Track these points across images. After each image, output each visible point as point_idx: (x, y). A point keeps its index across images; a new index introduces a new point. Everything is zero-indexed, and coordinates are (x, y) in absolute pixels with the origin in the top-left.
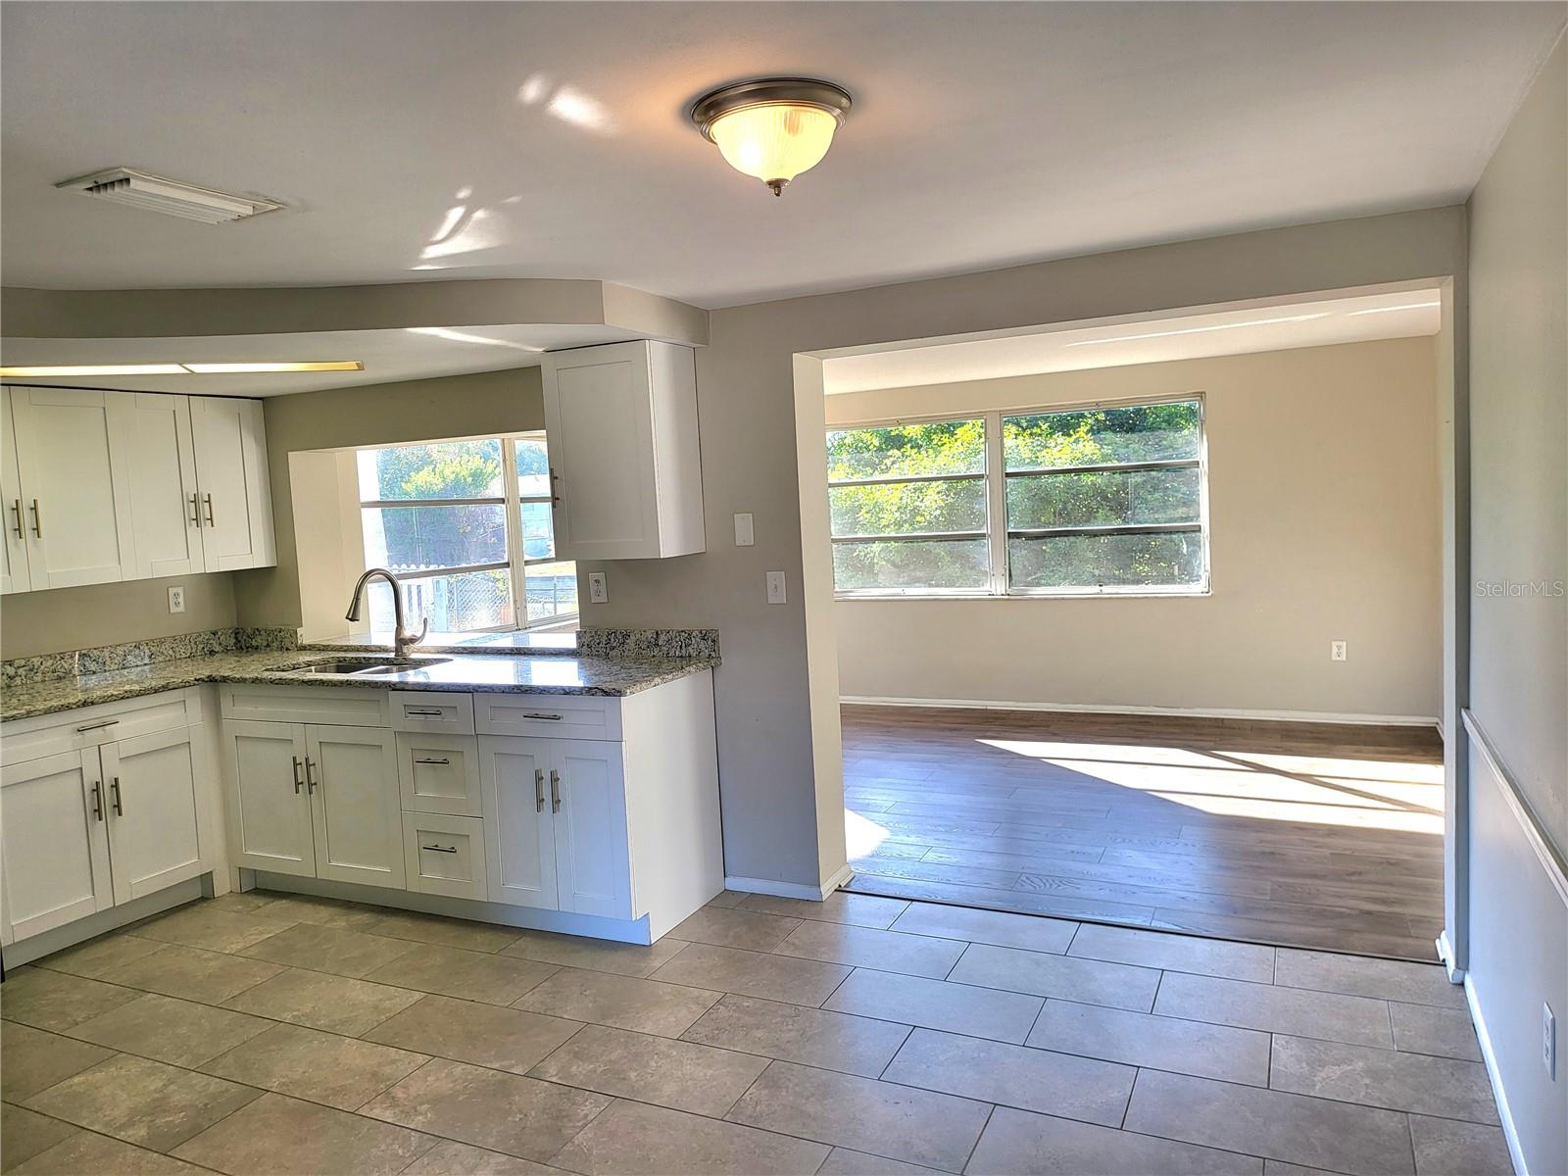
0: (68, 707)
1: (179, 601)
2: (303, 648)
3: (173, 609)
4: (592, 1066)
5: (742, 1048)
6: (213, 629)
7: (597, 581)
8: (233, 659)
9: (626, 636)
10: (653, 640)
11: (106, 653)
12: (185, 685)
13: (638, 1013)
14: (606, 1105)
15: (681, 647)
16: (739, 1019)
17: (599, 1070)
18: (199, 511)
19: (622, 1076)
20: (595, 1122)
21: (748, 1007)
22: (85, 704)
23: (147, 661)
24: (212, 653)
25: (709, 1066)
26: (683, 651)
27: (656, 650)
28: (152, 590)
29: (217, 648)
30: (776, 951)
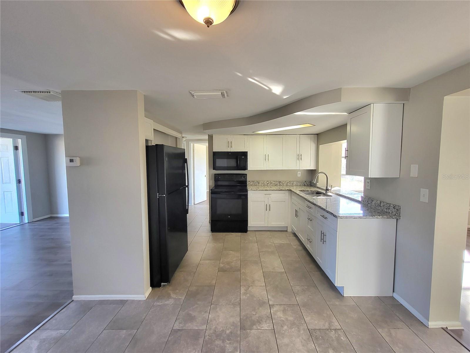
0: (263, 190)
1: (299, 175)
2: (317, 187)
3: (298, 176)
4: (282, 316)
5: (319, 350)
6: (306, 180)
7: (368, 182)
8: (309, 187)
9: (372, 201)
10: (379, 204)
11: (284, 182)
12: (285, 190)
13: (311, 312)
14: (270, 329)
15: (387, 209)
16: (333, 340)
17: (282, 319)
18: (299, 157)
19: (283, 325)
20: (261, 331)
21: (342, 339)
22: (266, 190)
23: (291, 185)
24: (305, 185)
25: (303, 346)
26: (387, 210)
27: (380, 207)
28: (294, 172)
29: (306, 185)
30: (380, 330)
